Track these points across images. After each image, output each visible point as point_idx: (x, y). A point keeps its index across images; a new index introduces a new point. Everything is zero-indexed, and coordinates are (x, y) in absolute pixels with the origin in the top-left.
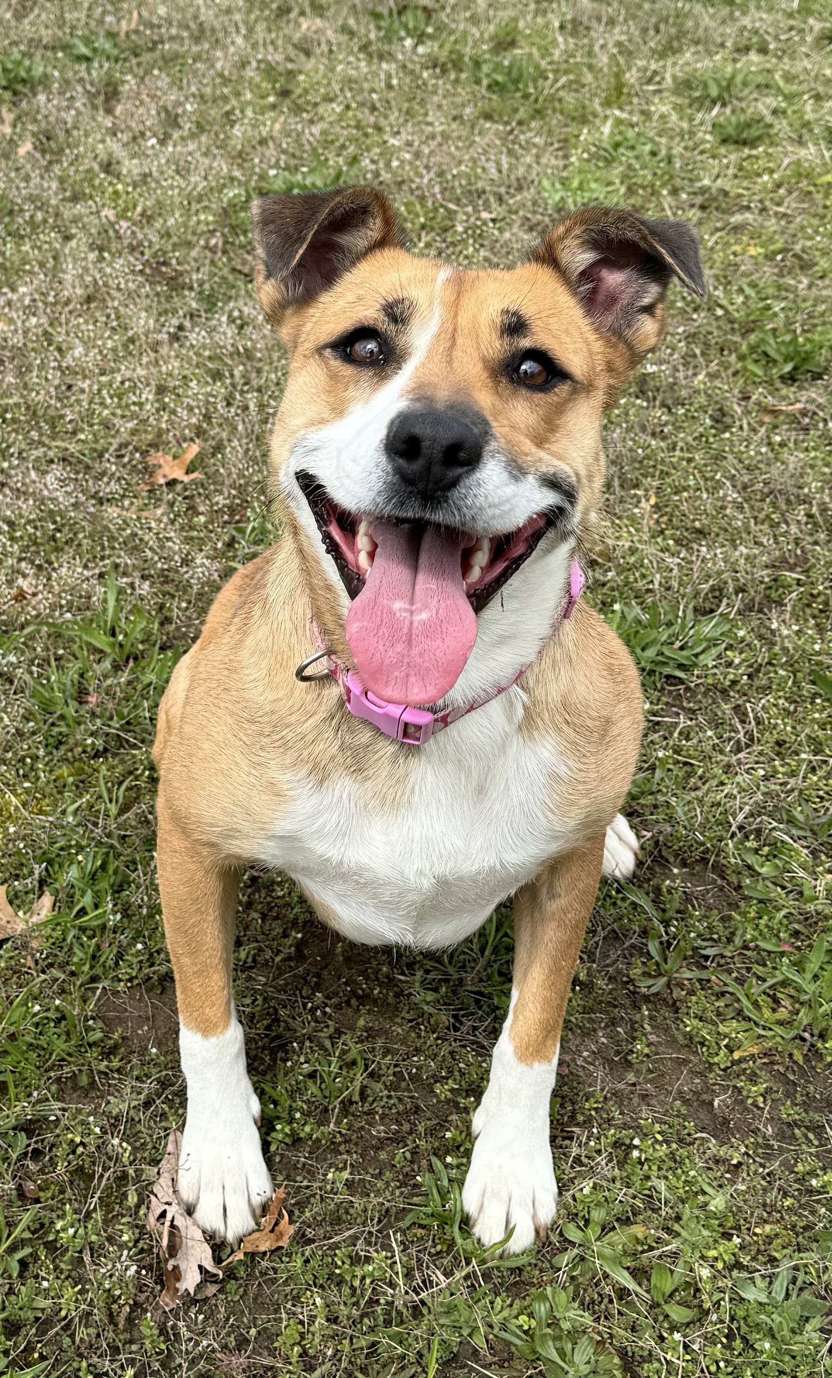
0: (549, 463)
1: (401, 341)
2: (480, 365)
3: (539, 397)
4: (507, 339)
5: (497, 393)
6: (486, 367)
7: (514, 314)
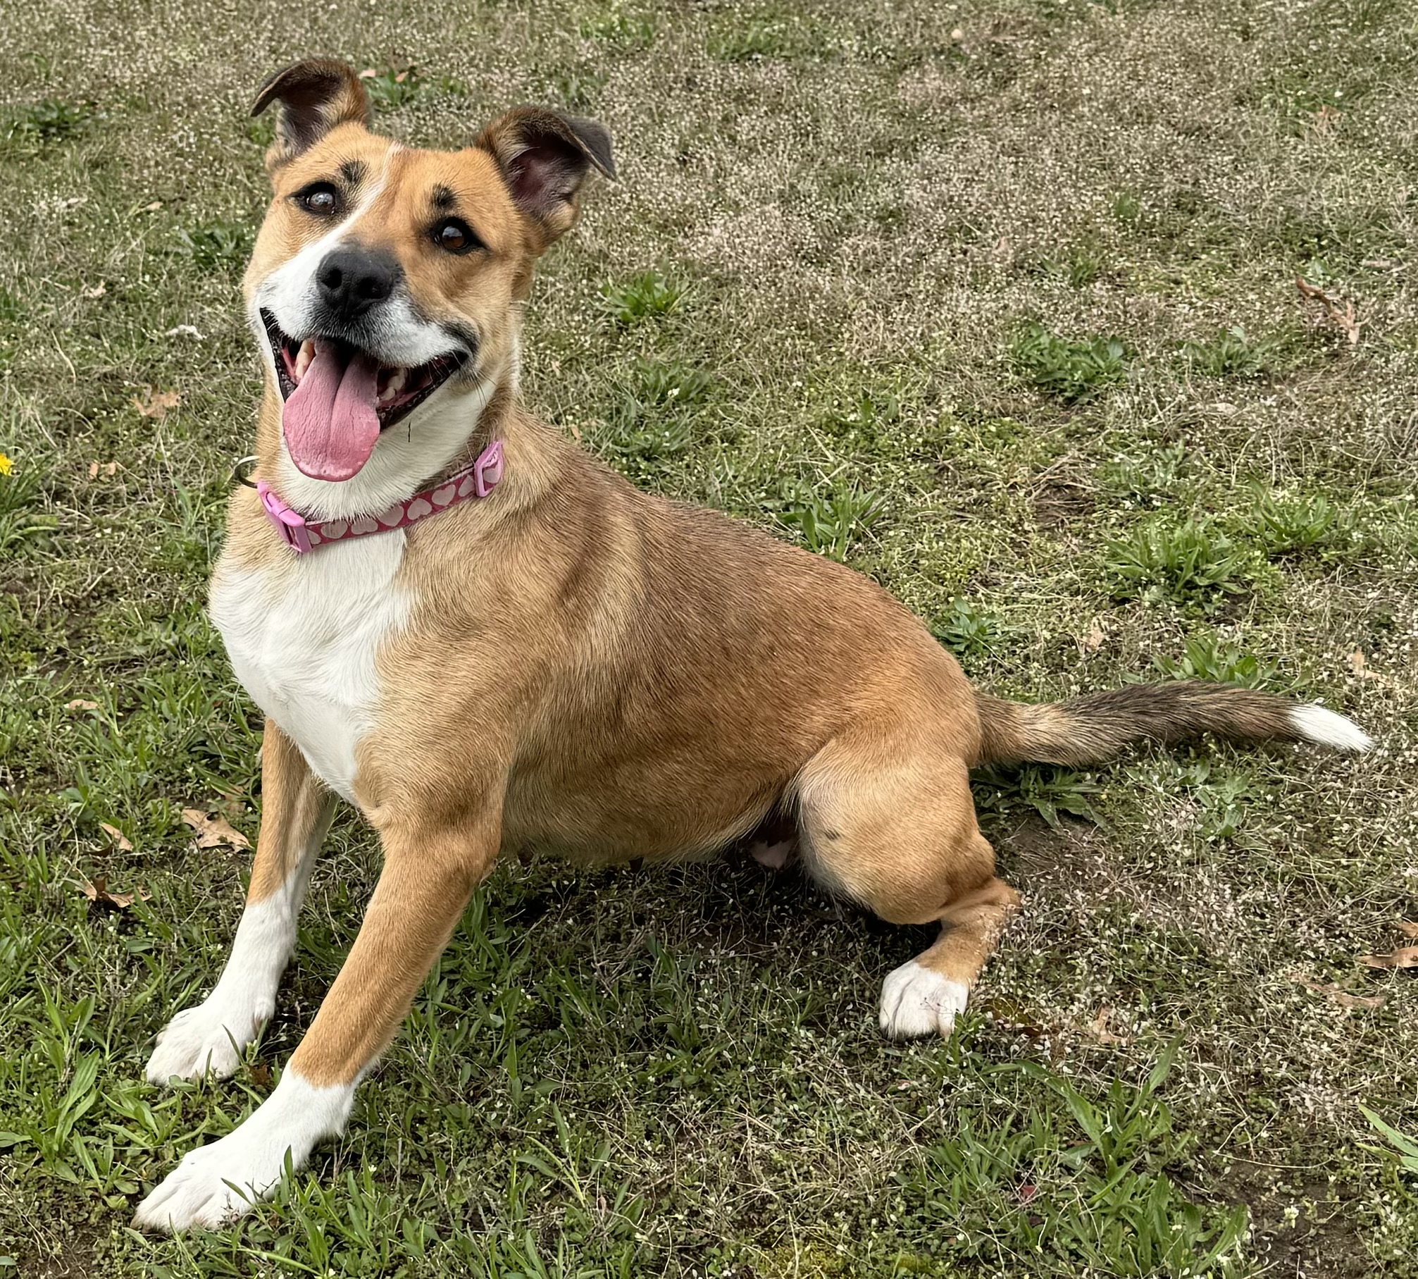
0: (457, 315)
1: (350, 197)
2: (408, 225)
3: (454, 258)
4: (435, 208)
5: (419, 249)
6: (413, 228)
7: (446, 189)
